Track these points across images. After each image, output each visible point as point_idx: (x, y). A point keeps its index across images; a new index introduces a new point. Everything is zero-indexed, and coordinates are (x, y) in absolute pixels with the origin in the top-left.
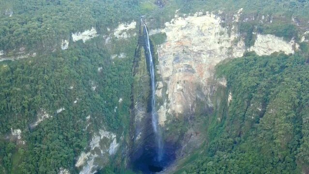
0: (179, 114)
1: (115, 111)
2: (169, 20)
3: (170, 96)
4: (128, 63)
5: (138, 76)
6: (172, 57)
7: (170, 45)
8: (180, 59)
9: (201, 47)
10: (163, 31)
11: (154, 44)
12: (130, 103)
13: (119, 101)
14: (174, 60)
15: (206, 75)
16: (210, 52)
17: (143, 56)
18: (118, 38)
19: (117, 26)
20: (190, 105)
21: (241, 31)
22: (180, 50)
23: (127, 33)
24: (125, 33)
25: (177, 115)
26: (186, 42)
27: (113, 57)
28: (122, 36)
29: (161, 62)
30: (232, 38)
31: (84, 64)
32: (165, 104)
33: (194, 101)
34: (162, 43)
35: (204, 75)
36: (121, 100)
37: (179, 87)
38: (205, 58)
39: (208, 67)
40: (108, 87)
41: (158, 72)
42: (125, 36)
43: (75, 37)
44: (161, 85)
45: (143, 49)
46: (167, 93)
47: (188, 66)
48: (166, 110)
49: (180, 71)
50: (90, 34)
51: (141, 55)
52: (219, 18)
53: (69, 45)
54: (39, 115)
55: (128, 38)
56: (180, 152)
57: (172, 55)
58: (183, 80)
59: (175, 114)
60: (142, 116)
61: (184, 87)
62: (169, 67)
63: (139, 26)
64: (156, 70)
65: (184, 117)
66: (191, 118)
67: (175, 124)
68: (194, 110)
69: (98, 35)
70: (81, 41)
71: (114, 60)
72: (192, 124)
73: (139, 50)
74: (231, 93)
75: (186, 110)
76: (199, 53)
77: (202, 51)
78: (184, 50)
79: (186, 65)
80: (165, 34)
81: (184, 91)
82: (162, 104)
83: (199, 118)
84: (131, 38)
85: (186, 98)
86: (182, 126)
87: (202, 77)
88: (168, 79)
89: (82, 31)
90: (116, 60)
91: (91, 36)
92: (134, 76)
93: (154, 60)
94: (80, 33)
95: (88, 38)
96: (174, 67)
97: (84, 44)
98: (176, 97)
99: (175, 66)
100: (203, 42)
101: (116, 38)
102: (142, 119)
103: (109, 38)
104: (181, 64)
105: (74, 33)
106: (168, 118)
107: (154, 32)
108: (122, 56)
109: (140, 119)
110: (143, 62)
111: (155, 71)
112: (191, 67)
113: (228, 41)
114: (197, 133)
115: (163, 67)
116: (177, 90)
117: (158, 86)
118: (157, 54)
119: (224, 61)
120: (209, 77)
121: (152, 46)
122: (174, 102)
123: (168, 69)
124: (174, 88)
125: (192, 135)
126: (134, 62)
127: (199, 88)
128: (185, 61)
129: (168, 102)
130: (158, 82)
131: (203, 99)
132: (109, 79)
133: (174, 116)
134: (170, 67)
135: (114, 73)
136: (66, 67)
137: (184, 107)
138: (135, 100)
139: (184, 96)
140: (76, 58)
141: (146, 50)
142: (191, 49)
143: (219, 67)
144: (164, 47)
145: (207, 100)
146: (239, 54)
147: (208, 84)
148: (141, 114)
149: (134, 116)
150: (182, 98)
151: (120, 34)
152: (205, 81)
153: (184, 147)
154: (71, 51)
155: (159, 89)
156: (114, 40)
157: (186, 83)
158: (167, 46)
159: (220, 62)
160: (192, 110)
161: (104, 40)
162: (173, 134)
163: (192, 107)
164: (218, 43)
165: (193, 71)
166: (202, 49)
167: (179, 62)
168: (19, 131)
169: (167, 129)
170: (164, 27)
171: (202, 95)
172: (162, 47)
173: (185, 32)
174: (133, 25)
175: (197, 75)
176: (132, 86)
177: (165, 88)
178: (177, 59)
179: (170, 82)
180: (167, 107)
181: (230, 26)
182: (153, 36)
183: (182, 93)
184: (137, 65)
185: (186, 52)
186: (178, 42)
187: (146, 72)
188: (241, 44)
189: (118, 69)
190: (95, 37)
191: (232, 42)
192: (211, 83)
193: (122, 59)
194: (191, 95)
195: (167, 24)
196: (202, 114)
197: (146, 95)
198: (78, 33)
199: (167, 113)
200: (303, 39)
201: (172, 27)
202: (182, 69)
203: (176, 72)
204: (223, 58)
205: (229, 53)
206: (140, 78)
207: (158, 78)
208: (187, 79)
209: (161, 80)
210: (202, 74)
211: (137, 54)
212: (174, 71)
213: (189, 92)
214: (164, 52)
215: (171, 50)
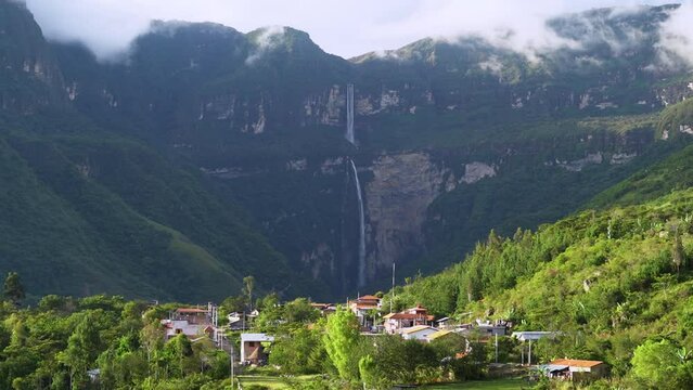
2: (376, 158)
3: (379, 244)
6: (380, 200)
7: (378, 185)
8: (389, 203)
9: (411, 187)
10: (370, 169)
14: (382, 204)
15: (419, 220)
16: (421, 193)
18: (325, 173)
19: (324, 160)
21: (450, 165)
22: (389, 192)
23: (334, 169)
24: (331, 169)
26: (395, 183)
28: (328, 171)
30: (443, 172)
34: (369, 181)
35: (417, 221)
39: (421, 211)
42: (331, 171)
43: (292, 164)
49: (389, 217)
52: (428, 155)
55: (334, 174)
57: (380, 198)
58: (393, 229)
60: (349, 262)
69: (307, 167)
70: (296, 169)
76: (410, 195)
77: (412, 192)
78: (392, 193)
80: (372, 173)
84: (338, 174)
87: (415, 223)
88: (377, 223)
89: (296, 160)
95: (300, 168)
96: (382, 212)
97: (297, 172)
98: (386, 247)
99: (384, 210)
100: (414, 182)
101: (323, 173)
102: (349, 264)
104: (390, 209)
105: (291, 160)
106: (377, 271)
107: (361, 169)
109: (347, 264)
113: (439, 177)
115: (370, 209)
119: (437, 199)
120: (422, 221)
122: (384, 254)
123: (375, 212)
124: (383, 236)
127: (411, 238)
128: (395, 206)
129: (377, 251)
130: (367, 225)
131: (417, 250)
134: (378, 210)
139: (395, 246)
142: (401, 191)
144: (372, 186)
147: (422, 230)
148: (348, 258)
150: (393, 249)
151: (327, 169)
152: (418, 228)
155: (368, 233)
156: (321, 175)
157: (396, 231)
158: (375, 186)
159: (433, 201)
164: (430, 181)
165: (404, 219)
166: (412, 190)
167: (388, 206)
170: (371, 165)
171: (416, 245)
172: (370, 185)
173: (395, 171)
174: (339, 161)
175: (408, 222)
177: (374, 233)
178: (385, 203)
179: (379, 227)
180: (376, 258)
181: (440, 161)
183: (393, 243)
185: (395, 196)
186: (386, 181)
188: (452, 177)
190: (304, 170)
191: (443, 177)
195: (374, 162)
199: (376, 265)
200: (501, 162)
201: (380, 165)
203: (385, 218)
204: (435, 197)
205: (441, 190)
208: (397, 227)
209: (370, 222)
210: (414, 220)
212: (383, 217)
214: (371, 191)
215: (379, 191)
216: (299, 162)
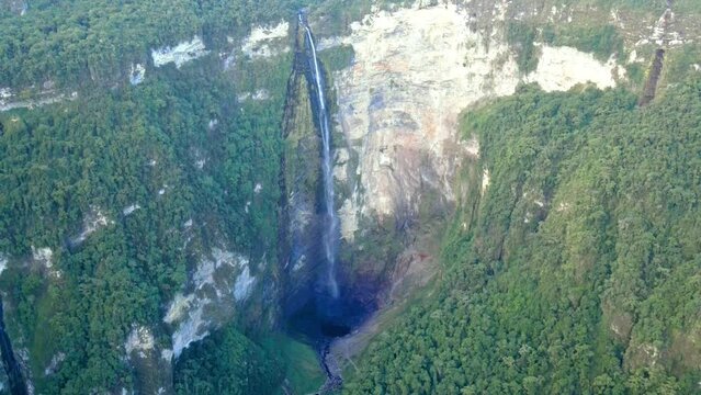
0: (384, 215)
1: (247, 210)
2: (359, 19)
3: (364, 178)
4: (273, 111)
5: (294, 137)
6: (367, 97)
7: (362, 71)
8: (384, 101)
9: (428, 73)
10: (347, 41)
11: (328, 70)
12: (277, 193)
13: (256, 190)
14: (372, 103)
15: (441, 134)
16: (447, 85)
17: (304, 95)
18: (251, 56)
19: (248, 32)
20: (409, 198)
21: (511, 39)
22: (385, 81)
23: (271, 47)
24: (265, 47)
25: (381, 219)
26: (397, 64)
27: (242, 98)
28: (259, 53)
29: (344, 107)
30: (493, 54)
31: (178, 113)
32: (355, 195)
33: (416, 189)
34: (344, 67)
35: (436, 134)
36: (258, 187)
37: (385, 159)
38: (436, 97)
39: (445, 117)
40: (229, 161)
41: (339, 128)
42: (266, 52)
43: (159, 58)
44: (344, 155)
45: (303, 81)
46: (358, 173)
47: (403, 115)
48: (357, 209)
49: (385, 125)
50: (191, 50)
51: (299, 93)
52: (464, 12)
53: (146, 75)
54: (87, 218)
55: (272, 57)
56: (387, 297)
57: (366, 93)
58: (392, 144)
59: (377, 216)
60: (305, 222)
61: (395, 159)
62: (360, 116)
63: (294, 32)
64: (332, 123)
65: (397, 222)
66: (410, 226)
67: (377, 237)
68: (416, 207)
69: (207, 52)
70: (171, 65)
71: (242, 105)
72: (412, 237)
73: (295, 83)
74: (487, 171)
75: (400, 208)
76: (425, 87)
77: (430, 82)
78: (392, 82)
79: (398, 112)
80: (350, 48)
81: (396, 167)
82: (347, 195)
83: (428, 225)
84: (279, 56)
85: (399, 182)
86: (390, 242)
87: (433, 137)
88: (359, 143)
89: (173, 45)
90: (248, 104)
91: (194, 54)
92: (286, 136)
93: (328, 103)
94: (168, 48)
95: (187, 58)
96: (371, 117)
97: (177, 71)
98: (379, 180)
99: (375, 115)
100: (432, 63)
101: (247, 58)
102: (306, 227)
103: (230, 58)
104: (386, 110)
105: (156, 49)
106: (360, 224)
107: (327, 43)
108: (260, 95)
109: (301, 227)
110: (304, 108)
111: (331, 128)
112: (409, 117)
113: (484, 61)
114: (423, 257)
115: (348, 118)
116: (380, 166)
117: (338, 157)
118: (335, 90)
119: (477, 103)
120: (446, 137)
121: (323, 73)
122: (374, 191)
123: (358, 122)
124: (373, 162)
125: (412, 259)
126: (285, 109)
127: (426, 161)
128: (397, 104)
129: (362, 191)
130: (337, 150)
131: (436, 185)
132: (233, 145)
133: (374, 221)
134: (365, 117)
135: (242, 132)
136: (140, 120)
137: (395, 200)
138: (288, 188)
139: (395, 177)
140: (160, 102)
141: (311, 82)
142: (408, 79)
143: (465, 116)
144: (350, 75)
145: (443, 185)
146: (506, 87)
147: (445, 152)
148: (303, 216)
149: (287, 220)
150: (390, 182)
151: (255, 50)
152: (438, 146)
153: (396, 284)
154: (149, 88)
155: (341, 164)
156: (243, 61)
157: (398, 150)
158: (356, 73)
159: (469, 106)
160: (412, 208)
161: (222, 62)
162: (373, 258)
163: (412, 202)
164: (464, 65)
165: (413, 126)
166: (429, 79)
167: (383, 105)
168: (48, 252)
169: (361, 248)
170: (349, 33)
171: (433, 175)
172: (345, 74)
173: (395, 43)
174: (282, 30)
175: (421, 133)
176: (282, 159)
177: (354, 161)
178: (377, 100)
179: (363, 149)
180: (360, 203)
181: (488, 29)
182: (325, 53)
183: (390, 172)
184: (293, 115)
185: (397, 86)
186: (380, 63)
187: (311, 127)
188: (511, 66)
189: (252, 125)
190: (201, 57)
191: (492, 63)
192: (450, 149)
193: (261, 102)
194: (410, 177)
195: (355, 26)
196: (433, 216)
197: (313, 178)
198: (165, 49)
199: (358, 214)
200: (633, 58)
201: (366, 32)
202: (389, 121)
203: (378, 128)
204: (475, 98)
205: (487, 87)
206: (299, 141)
207: (337, 142)
208: (401, 141)
209: (345, 145)
210: (431, 131)
211: (291, 92)
212: (373, 127)
213: (406, 170)
214: (348, 85)
215: (365, 82)
216: (182, 47)
